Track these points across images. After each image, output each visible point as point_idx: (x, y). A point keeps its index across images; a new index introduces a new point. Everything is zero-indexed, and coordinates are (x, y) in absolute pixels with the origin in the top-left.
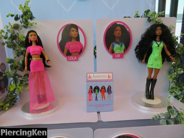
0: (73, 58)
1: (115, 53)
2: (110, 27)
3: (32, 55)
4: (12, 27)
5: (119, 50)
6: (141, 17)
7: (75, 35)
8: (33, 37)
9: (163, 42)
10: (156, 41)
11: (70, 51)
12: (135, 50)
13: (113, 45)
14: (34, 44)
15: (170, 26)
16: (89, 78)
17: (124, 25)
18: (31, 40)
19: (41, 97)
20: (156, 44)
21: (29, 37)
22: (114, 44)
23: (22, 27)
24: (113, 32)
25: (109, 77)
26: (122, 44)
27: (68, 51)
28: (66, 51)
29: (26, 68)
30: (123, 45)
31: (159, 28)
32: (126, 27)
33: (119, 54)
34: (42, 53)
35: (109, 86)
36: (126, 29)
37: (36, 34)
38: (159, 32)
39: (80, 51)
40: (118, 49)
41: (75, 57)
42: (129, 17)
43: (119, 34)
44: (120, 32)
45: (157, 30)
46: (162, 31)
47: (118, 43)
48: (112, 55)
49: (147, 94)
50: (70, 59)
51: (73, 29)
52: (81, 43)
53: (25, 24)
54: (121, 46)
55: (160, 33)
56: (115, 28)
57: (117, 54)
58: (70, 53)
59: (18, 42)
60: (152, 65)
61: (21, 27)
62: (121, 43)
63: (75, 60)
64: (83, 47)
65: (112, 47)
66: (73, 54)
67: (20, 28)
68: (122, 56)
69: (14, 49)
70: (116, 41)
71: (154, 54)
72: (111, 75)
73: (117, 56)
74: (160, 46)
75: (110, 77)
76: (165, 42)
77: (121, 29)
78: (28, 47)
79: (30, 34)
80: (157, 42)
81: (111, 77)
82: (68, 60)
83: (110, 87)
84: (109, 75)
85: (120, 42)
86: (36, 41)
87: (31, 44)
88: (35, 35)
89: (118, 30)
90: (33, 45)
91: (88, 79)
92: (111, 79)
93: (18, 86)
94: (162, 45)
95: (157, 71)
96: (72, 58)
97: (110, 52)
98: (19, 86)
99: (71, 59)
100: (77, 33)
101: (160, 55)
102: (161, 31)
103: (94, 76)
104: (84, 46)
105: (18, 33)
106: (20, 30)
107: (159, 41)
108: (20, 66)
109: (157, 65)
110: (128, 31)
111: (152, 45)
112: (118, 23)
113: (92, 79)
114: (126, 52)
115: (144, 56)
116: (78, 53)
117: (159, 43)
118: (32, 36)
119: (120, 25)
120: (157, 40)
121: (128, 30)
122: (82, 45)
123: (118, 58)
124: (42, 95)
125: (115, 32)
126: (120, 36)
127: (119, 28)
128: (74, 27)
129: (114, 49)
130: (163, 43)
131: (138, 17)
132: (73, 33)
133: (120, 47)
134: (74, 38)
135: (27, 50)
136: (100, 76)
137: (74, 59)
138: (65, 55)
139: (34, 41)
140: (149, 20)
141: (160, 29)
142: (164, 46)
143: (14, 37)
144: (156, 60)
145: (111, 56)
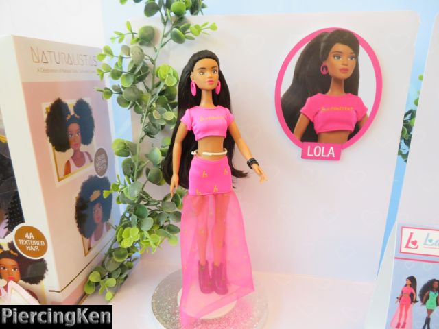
0: (322, 150)
3: (201, 139)
4: (137, 36)
7: (345, 70)
8: (208, 74)
11: (317, 128)
14: (206, 101)
16: (407, 247)
18: (199, 86)
19: (210, 268)
21: (191, 77)
23: (166, 39)
27: (311, 125)
28: (301, 124)
29: (175, 178)
34: (229, 133)
37: (216, 64)
39: (353, 130)
41: (332, 149)
50: (312, 152)
51: (339, 47)
52: (360, 102)
53: (178, 28)
58: (315, 132)
59: (150, 87)
61: (165, 36)
63: (330, 158)
64: (366, 115)
66: (324, 137)
67: (160, 40)
69: (137, 111)
78: (187, 111)
79: (199, 65)
82: (304, 156)
86: (214, 91)
87: (196, 101)
88: (213, 69)
90: (203, 103)
91: (404, 250)
93: (146, 234)
96: (319, 149)
98: (150, 232)
99: (317, 153)
100: (352, 63)
103: (430, 241)
104: (369, 113)
105: (154, 59)
106: (158, 47)
108: (154, 170)
113: (422, 250)
116: (346, 135)
118: (203, 73)
122: (365, 109)
124: (213, 265)
128: (344, 43)
132: (337, 64)
134: (338, 80)
135: (183, 119)
137: (326, 152)
138: (298, 137)
139: (207, 90)
143: (140, 73)
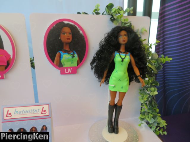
1: (64, 66)
2: (53, 27)
5: (70, 63)
6: (103, 14)
9: (129, 54)
10: (120, 52)
12: (92, 64)
13: (60, 54)
15: (142, 29)
16: (7, 116)
17: (76, 26)
20: (119, 57)
22: (62, 53)
24: (59, 36)
25: (43, 112)
26: (74, 54)
30: (76, 55)
31: (123, 33)
32: (78, 28)
33: (70, 68)
35: (44, 126)
36: (79, 32)
38: (123, 38)
39: (6, 65)
40: (68, 60)
42: (86, 14)
43: (68, 39)
44: (70, 36)
45: (121, 35)
46: (128, 37)
47: (68, 52)
48: (59, 69)
49: (110, 126)
54: (73, 57)
55: (124, 41)
56: (61, 29)
57: (67, 68)
60: (115, 87)
62: (72, 52)
65: (59, 58)
68: (74, 71)
70: (64, 48)
71: (117, 72)
72: (46, 108)
73: (67, 71)
74: (124, 60)
75: (45, 111)
76: (133, 55)
77: (72, 32)
80: (121, 54)
81: (47, 111)
83: (45, 128)
84: (43, 108)
85: (69, 51)
89: (66, 33)
91: (5, 118)
92: (47, 114)
94: (128, 58)
95: (122, 95)
97: (56, 65)
101: (125, 73)
102: (126, 38)
103: (17, 112)
107: (124, 53)
109: (122, 88)
110: (82, 35)
111: (114, 58)
112: (66, 22)
113: (13, 117)
114: (81, 66)
115: (103, 73)
117: (123, 56)
119: (68, 24)
120: (121, 50)
121: (81, 32)
123: (69, 73)
125: (62, 35)
126: (70, 41)
127: (67, 30)
129: (63, 60)
130: (130, 56)
131: (98, 13)
133: (71, 57)
136: (27, 112)
140: (113, 20)
141: (125, 35)
142: (130, 60)
144: (120, 80)
145: (58, 71)
